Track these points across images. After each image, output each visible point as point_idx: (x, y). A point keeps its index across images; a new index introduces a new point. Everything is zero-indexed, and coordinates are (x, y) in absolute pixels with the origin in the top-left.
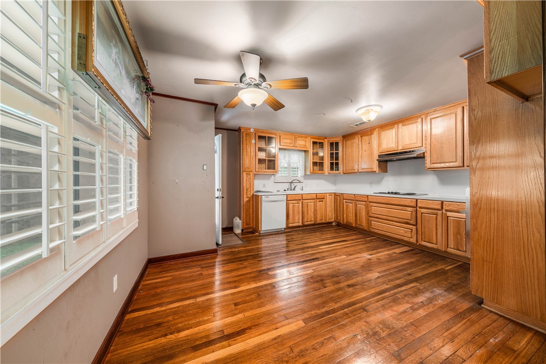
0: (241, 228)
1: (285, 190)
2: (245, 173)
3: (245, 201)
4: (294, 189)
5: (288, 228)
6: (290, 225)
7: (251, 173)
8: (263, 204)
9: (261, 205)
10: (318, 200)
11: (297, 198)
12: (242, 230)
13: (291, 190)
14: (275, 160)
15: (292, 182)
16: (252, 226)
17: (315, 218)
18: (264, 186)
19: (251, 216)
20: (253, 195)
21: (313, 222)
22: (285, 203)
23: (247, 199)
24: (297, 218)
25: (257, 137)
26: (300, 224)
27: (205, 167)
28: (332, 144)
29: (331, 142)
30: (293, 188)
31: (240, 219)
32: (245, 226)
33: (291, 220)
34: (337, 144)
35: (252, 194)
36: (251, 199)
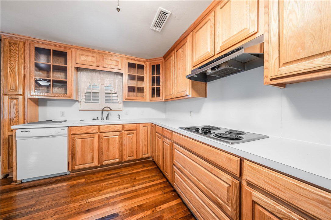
1: (94, 119)
2: (6, 97)
4: (107, 118)
6: (77, 167)
7: (20, 97)
10: (126, 132)
11: (89, 130)
14: (66, 82)
15: (103, 110)
17: (121, 156)
18: (62, 114)
21: (118, 160)
26: (95, 164)
28: (153, 67)
29: (153, 64)
30: (105, 117)
33: (78, 160)
34: (158, 66)
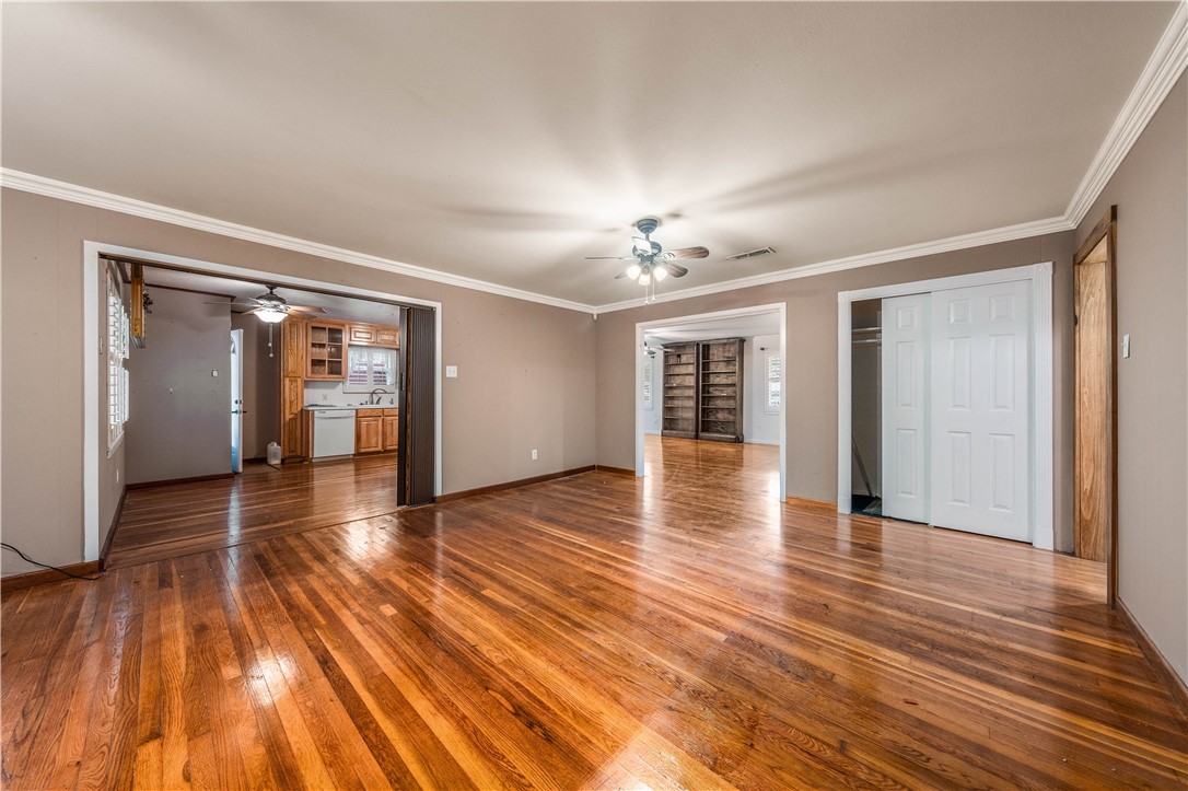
0: (280, 456)
1: (360, 404)
2: (287, 380)
3: (287, 419)
4: (378, 402)
5: (358, 454)
6: (362, 450)
7: (299, 380)
8: (316, 422)
9: (313, 423)
11: (373, 414)
12: (283, 460)
13: (372, 403)
14: (340, 362)
16: (299, 453)
18: (325, 398)
19: (299, 441)
20: (302, 410)
22: (353, 420)
23: (291, 416)
24: (374, 441)
25: (310, 329)
26: (380, 448)
27: (215, 374)
30: (375, 401)
31: (279, 444)
32: (287, 454)
33: (363, 444)
35: (299, 409)
36: (299, 416)
